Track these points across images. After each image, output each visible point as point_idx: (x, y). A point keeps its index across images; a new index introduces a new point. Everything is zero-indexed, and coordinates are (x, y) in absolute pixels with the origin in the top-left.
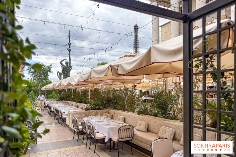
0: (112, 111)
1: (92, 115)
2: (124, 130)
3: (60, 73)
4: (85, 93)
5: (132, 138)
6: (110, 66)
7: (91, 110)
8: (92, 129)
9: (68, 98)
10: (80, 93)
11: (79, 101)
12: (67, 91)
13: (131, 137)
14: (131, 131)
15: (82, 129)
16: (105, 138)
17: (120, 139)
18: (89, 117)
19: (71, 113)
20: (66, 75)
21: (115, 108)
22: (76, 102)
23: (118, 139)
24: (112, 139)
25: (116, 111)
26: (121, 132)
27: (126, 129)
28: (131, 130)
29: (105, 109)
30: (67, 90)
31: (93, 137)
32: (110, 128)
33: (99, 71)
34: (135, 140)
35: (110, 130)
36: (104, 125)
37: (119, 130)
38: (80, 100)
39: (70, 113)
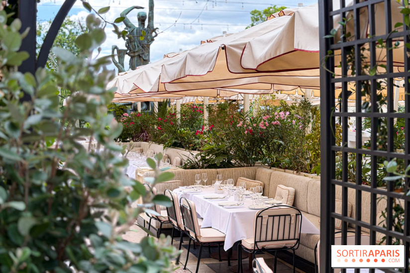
0: (265, 172)
1: (199, 182)
2: (271, 219)
3: (120, 52)
4: (192, 114)
5: (295, 241)
6: (223, 48)
7: (202, 168)
8: (189, 214)
9: (142, 131)
10: (179, 116)
11: (174, 141)
12: (139, 109)
13: (294, 239)
14: (293, 222)
15: (167, 219)
16: (223, 242)
17: (260, 241)
18: (190, 186)
19: (141, 175)
20: (139, 56)
21: (275, 165)
22: (164, 143)
23: (256, 242)
24: (243, 244)
25: (277, 172)
26: (265, 222)
27: (280, 216)
28: (293, 219)
29: (244, 166)
30: (139, 104)
31: (194, 237)
32: (237, 213)
33: (202, 59)
34: (303, 247)
35: (237, 219)
36: (223, 206)
37: (258, 216)
38: (176, 138)
39: (139, 174)
